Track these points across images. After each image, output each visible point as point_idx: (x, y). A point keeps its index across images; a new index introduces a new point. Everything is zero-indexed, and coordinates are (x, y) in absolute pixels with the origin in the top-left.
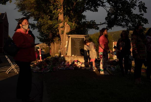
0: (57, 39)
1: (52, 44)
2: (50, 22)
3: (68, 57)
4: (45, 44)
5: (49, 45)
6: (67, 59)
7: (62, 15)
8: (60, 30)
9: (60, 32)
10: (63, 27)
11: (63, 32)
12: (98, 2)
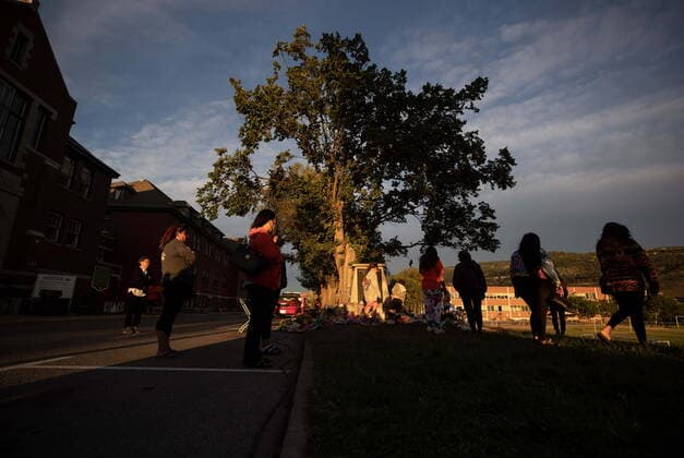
0: (333, 278)
1: (323, 290)
2: (320, 246)
3: (353, 304)
4: (311, 292)
5: (319, 293)
6: (350, 309)
7: (341, 230)
8: (338, 258)
9: (337, 262)
10: (343, 253)
11: (342, 263)
12: (405, 207)
